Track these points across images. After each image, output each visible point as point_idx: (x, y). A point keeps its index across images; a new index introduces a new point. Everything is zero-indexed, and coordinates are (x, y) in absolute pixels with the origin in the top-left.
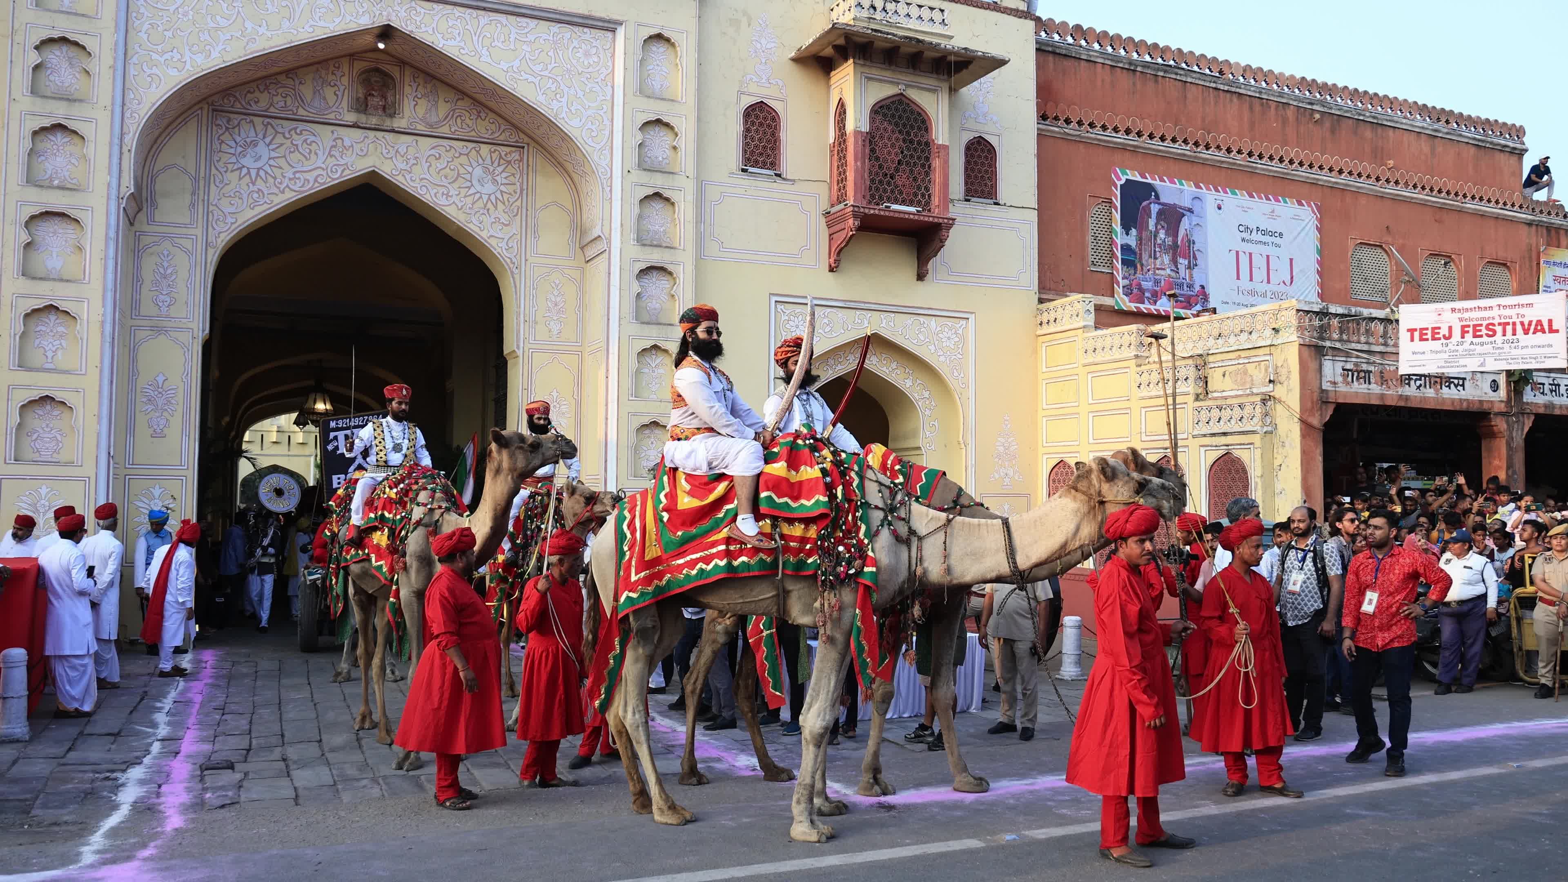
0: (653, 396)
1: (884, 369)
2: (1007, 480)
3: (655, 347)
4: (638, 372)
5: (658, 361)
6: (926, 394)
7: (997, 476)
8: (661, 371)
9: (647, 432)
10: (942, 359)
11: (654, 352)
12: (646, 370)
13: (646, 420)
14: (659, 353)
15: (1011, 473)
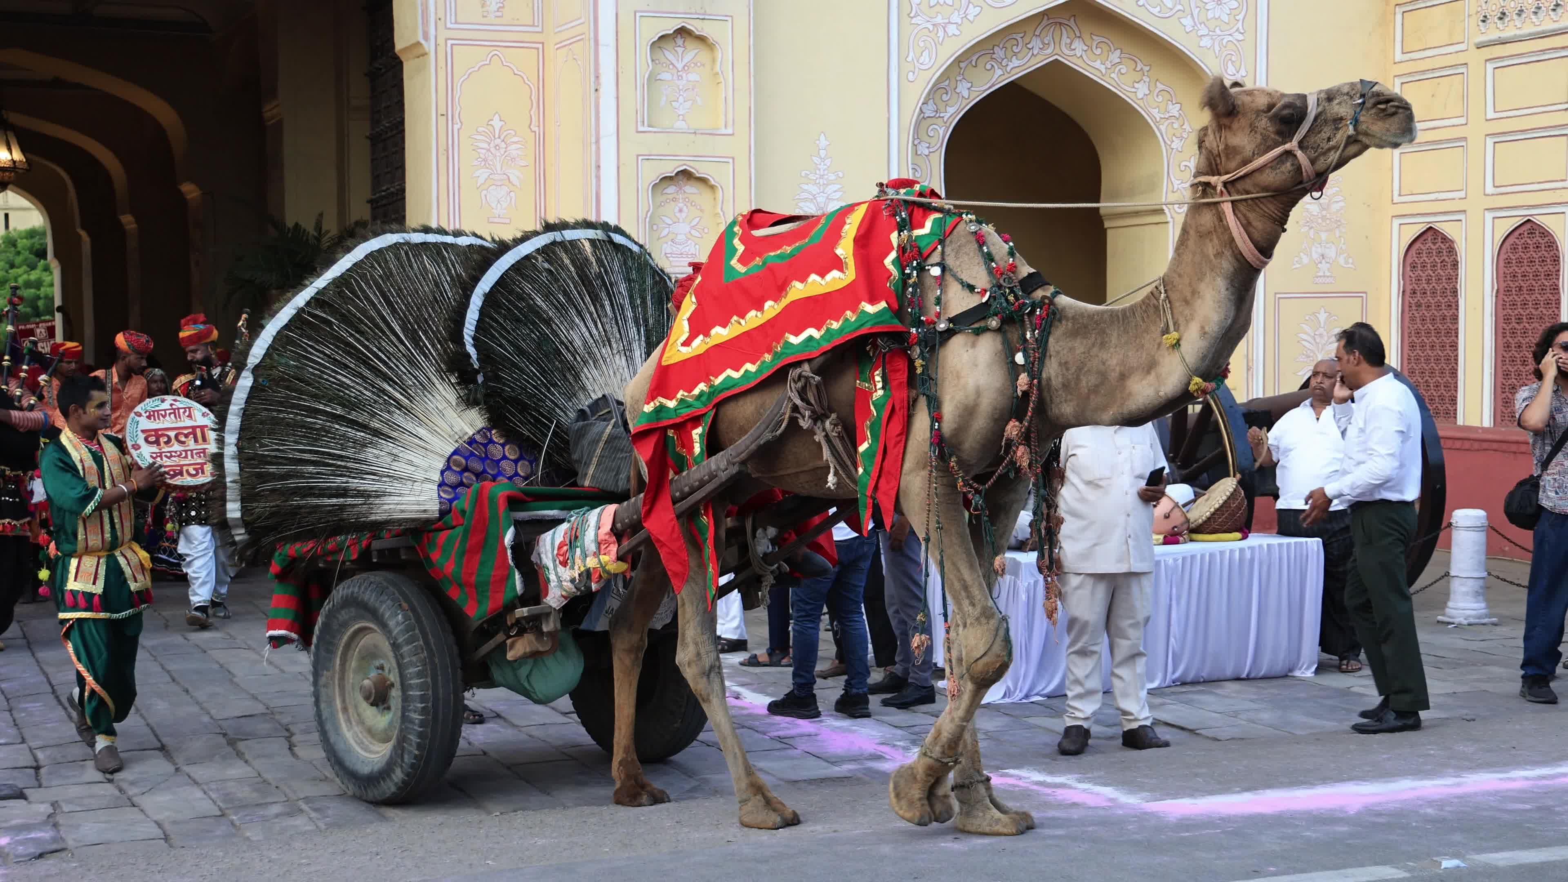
0: (680, 125)
1: (1097, 64)
2: (1324, 266)
3: (682, 32)
4: (653, 79)
5: (688, 57)
6: (1174, 110)
7: (1305, 260)
8: (693, 77)
9: (671, 189)
10: (1206, 42)
11: (680, 41)
12: (666, 76)
13: (670, 169)
14: (691, 44)
15: (1331, 253)
